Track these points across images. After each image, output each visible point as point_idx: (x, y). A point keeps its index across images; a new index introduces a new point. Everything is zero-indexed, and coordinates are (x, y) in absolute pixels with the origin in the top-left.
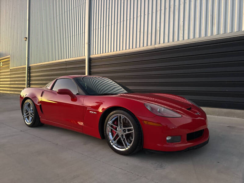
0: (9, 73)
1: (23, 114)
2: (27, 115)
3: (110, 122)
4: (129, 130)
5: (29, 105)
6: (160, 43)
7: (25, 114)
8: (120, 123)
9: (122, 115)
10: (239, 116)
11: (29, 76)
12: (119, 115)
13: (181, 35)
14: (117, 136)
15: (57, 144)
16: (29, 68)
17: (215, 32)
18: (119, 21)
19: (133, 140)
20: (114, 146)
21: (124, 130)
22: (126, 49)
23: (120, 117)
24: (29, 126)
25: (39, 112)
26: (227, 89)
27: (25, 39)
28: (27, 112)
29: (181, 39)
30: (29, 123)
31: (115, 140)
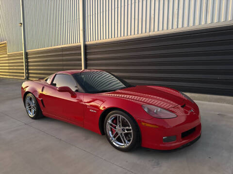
0: (7, 58)
1: (25, 107)
2: (29, 108)
3: (110, 121)
4: (127, 130)
5: (31, 99)
6: (154, 31)
7: (27, 107)
8: (119, 122)
9: (121, 116)
10: (228, 102)
11: (27, 62)
12: (118, 115)
13: (175, 23)
14: (117, 134)
15: (60, 140)
16: (26, 54)
17: (209, 21)
18: (113, 8)
19: (132, 139)
20: (114, 143)
21: (123, 129)
22: (121, 36)
23: (119, 117)
24: (32, 118)
25: (41, 105)
26: (219, 77)
27: (20, 25)
28: (29, 105)
29: (175, 27)
30: (32, 115)
31: (114, 137)
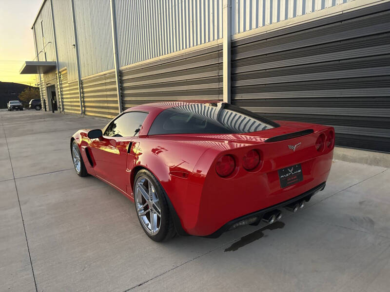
11: (122, 89)
16: (121, 74)
27: (73, 46)
